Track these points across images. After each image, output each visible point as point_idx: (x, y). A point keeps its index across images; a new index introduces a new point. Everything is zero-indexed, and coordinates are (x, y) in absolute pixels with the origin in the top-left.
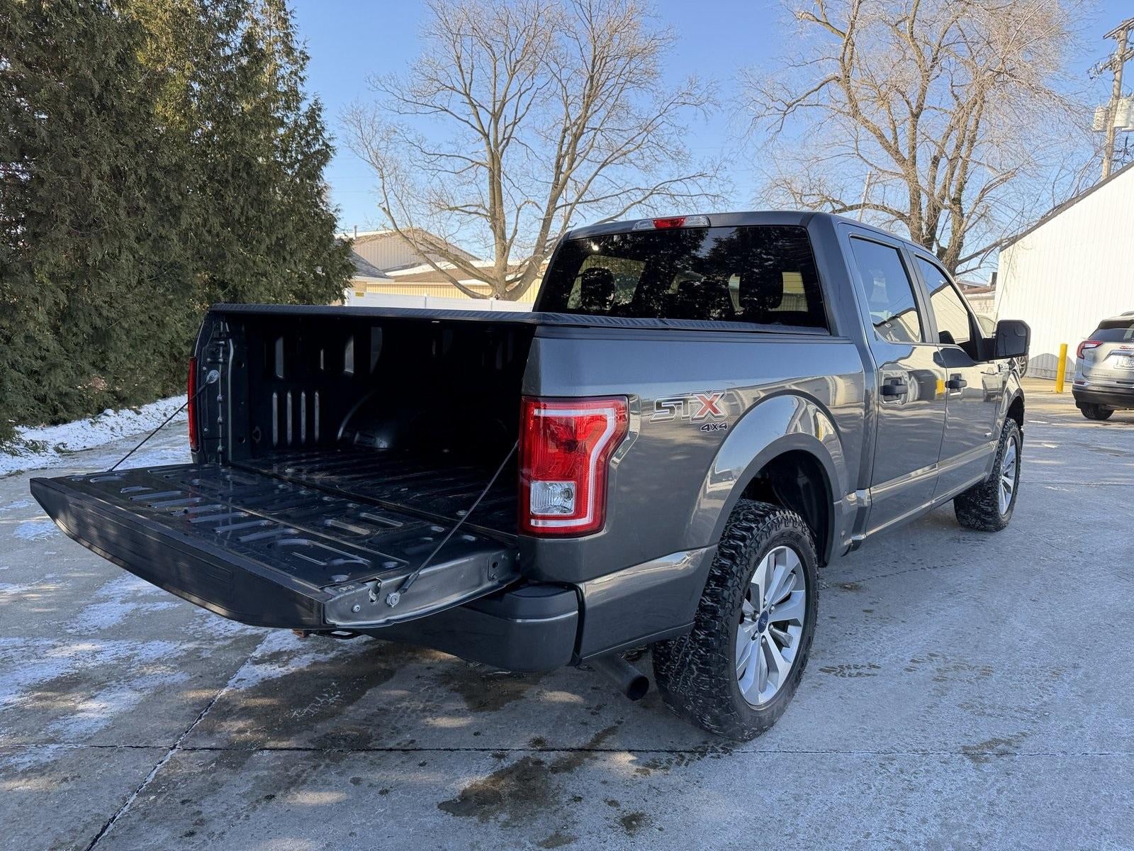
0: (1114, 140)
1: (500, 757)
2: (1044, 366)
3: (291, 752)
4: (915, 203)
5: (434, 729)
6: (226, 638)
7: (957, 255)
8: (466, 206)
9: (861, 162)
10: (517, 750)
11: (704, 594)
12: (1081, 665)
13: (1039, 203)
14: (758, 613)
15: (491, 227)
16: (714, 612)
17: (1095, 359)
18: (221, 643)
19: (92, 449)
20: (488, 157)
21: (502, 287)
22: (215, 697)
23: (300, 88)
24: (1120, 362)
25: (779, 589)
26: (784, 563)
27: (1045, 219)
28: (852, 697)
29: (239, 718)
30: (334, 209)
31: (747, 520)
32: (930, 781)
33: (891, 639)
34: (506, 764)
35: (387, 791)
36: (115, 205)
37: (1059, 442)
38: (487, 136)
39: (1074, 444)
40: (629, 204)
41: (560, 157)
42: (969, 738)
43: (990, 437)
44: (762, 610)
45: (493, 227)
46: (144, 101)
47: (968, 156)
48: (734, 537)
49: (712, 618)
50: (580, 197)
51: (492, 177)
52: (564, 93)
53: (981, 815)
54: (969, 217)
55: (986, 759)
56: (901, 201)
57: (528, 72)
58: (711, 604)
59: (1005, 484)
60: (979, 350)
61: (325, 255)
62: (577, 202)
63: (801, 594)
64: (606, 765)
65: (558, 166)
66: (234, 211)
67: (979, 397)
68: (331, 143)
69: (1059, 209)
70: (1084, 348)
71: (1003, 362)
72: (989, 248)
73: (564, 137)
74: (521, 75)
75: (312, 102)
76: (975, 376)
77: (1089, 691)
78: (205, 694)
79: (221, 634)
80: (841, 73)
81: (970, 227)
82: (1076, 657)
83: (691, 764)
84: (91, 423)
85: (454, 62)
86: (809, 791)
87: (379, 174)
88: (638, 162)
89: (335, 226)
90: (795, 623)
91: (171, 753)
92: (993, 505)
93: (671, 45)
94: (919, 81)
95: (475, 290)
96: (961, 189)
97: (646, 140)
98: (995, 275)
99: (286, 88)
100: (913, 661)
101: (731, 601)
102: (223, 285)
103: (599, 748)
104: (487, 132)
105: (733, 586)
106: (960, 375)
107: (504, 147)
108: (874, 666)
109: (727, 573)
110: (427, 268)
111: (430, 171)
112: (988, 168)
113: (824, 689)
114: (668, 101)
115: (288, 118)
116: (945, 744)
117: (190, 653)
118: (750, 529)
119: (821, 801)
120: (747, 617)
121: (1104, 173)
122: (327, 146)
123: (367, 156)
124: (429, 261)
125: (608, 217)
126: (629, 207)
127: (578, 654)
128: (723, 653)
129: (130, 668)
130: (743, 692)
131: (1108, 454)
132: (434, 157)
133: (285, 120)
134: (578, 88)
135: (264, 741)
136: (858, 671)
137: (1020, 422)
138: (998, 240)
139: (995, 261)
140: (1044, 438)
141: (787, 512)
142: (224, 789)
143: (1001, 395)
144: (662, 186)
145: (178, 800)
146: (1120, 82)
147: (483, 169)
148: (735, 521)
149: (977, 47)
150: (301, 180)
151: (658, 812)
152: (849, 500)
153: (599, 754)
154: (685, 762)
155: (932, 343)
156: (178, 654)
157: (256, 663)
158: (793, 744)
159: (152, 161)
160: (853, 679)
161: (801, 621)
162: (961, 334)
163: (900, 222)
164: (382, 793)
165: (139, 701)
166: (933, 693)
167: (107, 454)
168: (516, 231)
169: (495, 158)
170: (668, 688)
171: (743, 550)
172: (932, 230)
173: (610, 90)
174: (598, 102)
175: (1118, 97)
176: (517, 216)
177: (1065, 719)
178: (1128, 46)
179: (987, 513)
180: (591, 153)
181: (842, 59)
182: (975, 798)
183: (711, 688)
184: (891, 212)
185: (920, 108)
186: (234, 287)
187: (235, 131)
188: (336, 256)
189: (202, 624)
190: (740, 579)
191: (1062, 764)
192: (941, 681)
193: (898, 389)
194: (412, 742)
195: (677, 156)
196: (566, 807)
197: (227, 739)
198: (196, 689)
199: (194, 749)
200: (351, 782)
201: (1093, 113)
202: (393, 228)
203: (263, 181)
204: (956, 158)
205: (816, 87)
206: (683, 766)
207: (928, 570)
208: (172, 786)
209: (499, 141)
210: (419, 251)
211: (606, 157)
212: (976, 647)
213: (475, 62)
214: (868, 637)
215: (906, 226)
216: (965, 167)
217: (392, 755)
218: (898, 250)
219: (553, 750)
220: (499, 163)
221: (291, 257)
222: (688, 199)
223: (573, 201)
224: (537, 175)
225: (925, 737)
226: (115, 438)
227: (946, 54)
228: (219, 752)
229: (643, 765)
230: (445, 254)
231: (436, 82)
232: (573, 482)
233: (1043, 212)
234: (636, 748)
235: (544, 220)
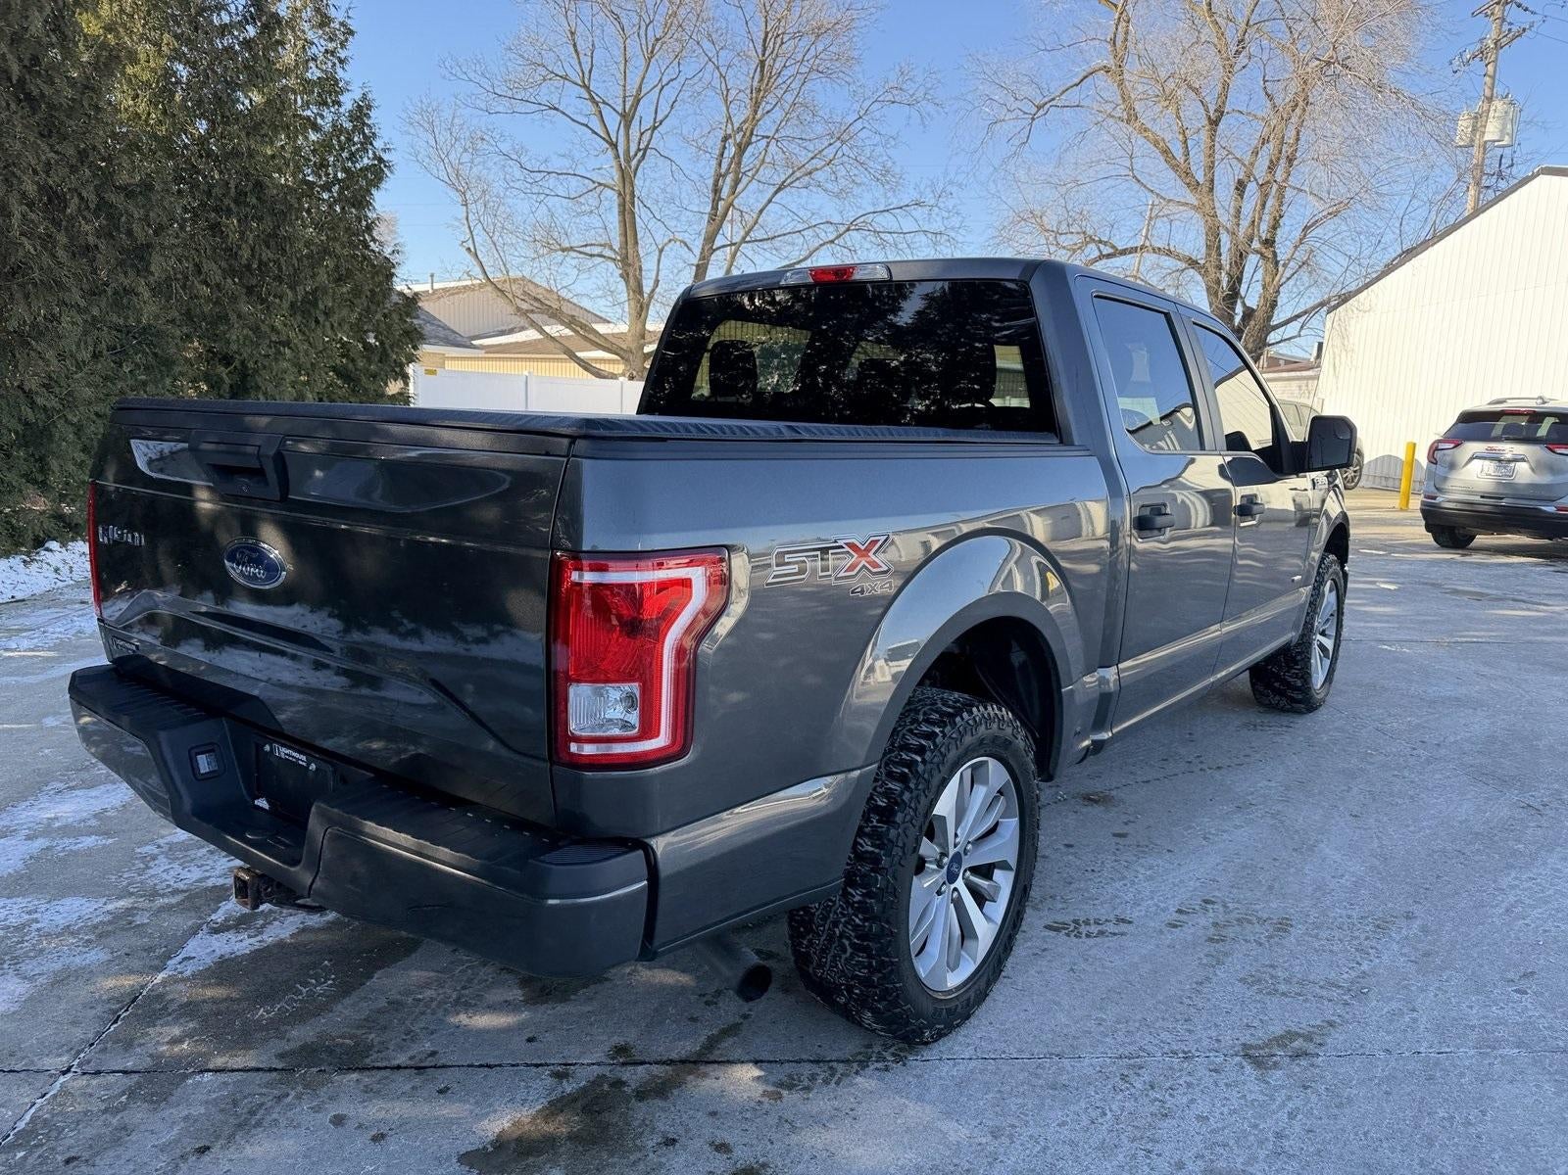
0: (1483, 159)
1: (560, 1076)
2: (1385, 471)
3: (245, 1075)
4: (1214, 246)
5: (468, 1032)
6: (176, 892)
7: (1270, 318)
8: (586, 246)
9: (1137, 186)
10: (589, 1065)
11: (860, 833)
12: (1417, 914)
13: (1381, 245)
14: (947, 856)
15: (621, 276)
16: (875, 860)
17: (1452, 466)
18: (166, 900)
19: (23, 600)
20: (617, 176)
21: (638, 361)
22: (143, 987)
23: (340, 73)
24: (1486, 469)
25: (977, 821)
26: (985, 782)
27: (1389, 269)
28: (1088, 968)
29: (176, 1021)
30: (390, 250)
31: (928, 721)
32: (1193, 1101)
33: (1151, 878)
34: (569, 1087)
35: (383, 1136)
36: (47, 241)
37: (1401, 580)
38: (614, 146)
39: (1420, 583)
40: (817, 245)
41: (719, 177)
42: (1253, 1030)
43: (1299, 581)
44: (952, 851)
45: (625, 276)
46: (88, 87)
47: (1286, 180)
48: (906, 747)
49: (872, 870)
50: (747, 233)
51: (623, 207)
52: (723, 85)
53: (1262, 1154)
54: (1285, 265)
55: (1275, 1064)
56: (1194, 243)
57: (672, 56)
58: (870, 849)
59: (1322, 647)
60: (1284, 459)
61: (379, 316)
62: (743, 240)
63: (1012, 824)
64: (716, 1084)
65: (717, 190)
66: (240, 253)
67: (1290, 521)
68: (385, 157)
69: (1409, 254)
70: (1437, 449)
71: (1320, 476)
72: (1313, 308)
73: (724, 148)
74: (662, 57)
75: (358, 95)
76: (1279, 495)
77: (1427, 954)
78: (129, 982)
79: (168, 886)
80: (1112, 62)
81: (1288, 279)
82: (1411, 901)
83: (845, 1081)
84: (24, 561)
85: (565, 40)
86: (1015, 1122)
87: (460, 200)
88: (829, 186)
89: (393, 275)
90: (1004, 866)
91: (62, 1079)
92: (1302, 677)
93: (874, 18)
94: (1219, 74)
95: (598, 366)
96: (1275, 227)
97: (840, 154)
98: (1320, 345)
99: (319, 74)
100: (1180, 911)
101: (900, 844)
102: (227, 360)
103: (712, 1058)
104: (614, 140)
105: (904, 822)
106: (1256, 496)
107: (640, 162)
108: (1123, 921)
109: (896, 803)
110: (531, 335)
111: (534, 197)
112: (1311, 198)
113: (1049, 958)
114: (869, 98)
115: (322, 117)
116: (1218, 1041)
117: (116, 917)
118: (931, 736)
119: (1031, 1137)
120: (930, 862)
121: (1470, 206)
122: (381, 160)
123: (443, 175)
124: (534, 325)
125: (786, 262)
126: (817, 249)
127: (651, 944)
128: (888, 922)
129: (22, 942)
130: (922, 974)
131: (1465, 598)
132: (539, 176)
133: (319, 121)
134: (743, 78)
135: (207, 1056)
136: (1100, 928)
137: (1343, 559)
138: (1326, 297)
139: (1320, 327)
140: (1380, 575)
141: (990, 708)
142: (134, 1137)
143: (1318, 517)
144: (862, 219)
145: (59, 1158)
146: (1493, 78)
147: (608, 193)
148: (912, 723)
149: (1299, 27)
150: (343, 209)
151: (787, 1161)
152: (1083, 684)
153: (710, 1068)
154: (836, 1078)
155: (1214, 451)
156: (99, 919)
157: (216, 931)
158: (997, 1045)
159: (106, 178)
160: (1091, 942)
161: (1013, 863)
162: (1260, 436)
163: (1192, 272)
164: (375, 1139)
165: (28, 995)
166: (1205, 961)
167: (45, 608)
168: (657, 282)
169: (627, 177)
170: (811, 970)
171: (921, 768)
172: (1236, 281)
173: (788, 82)
174: (771, 99)
175: (1490, 99)
176: (659, 261)
177: (1391, 999)
178: (1506, 27)
179: (1298, 689)
180: (761, 172)
181: (1114, 42)
182: (1256, 1126)
183: (871, 973)
184: (1178, 257)
185: (1220, 112)
186: (243, 363)
187: (239, 137)
188: (395, 316)
189: (144, 869)
190: (915, 810)
191: (1383, 1071)
192: (1217, 941)
193: (1160, 521)
194: (433, 1054)
195: (885, 176)
196: (651, 1155)
197: (151, 1056)
198: (116, 975)
199: (98, 1073)
200: (331, 1121)
201: (1455, 121)
202: (481, 276)
203: (283, 210)
204: (1268, 182)
205: (1077, 81)
206: (833, 1085)
207: (1209, 771)
208: (54, 1134)
209: (632, 154)
210: (518, 309)
211: (783, 178)
212: (1271, 888)
213: (596, 39)
214: (1119, 875)
215: (1199, 278)
216: (1281, 197)
217: (399, 1076)
218: (1167, 315)
219: (642, 1063)
220: (632, 184)
221: (327, 319)
222: (899, 239)
223: (737, 239)
224: (686, 202)
225: (1189, 1031)
226: (60, 584)
227: (1257, 36)
228: (135, 1077)
229: (774, 1084)
230: (556, 315)
231: (540, 68)
232: (637, 684)
233: (1387, 258)
234: (765, 1056)
235: (698, 266)
